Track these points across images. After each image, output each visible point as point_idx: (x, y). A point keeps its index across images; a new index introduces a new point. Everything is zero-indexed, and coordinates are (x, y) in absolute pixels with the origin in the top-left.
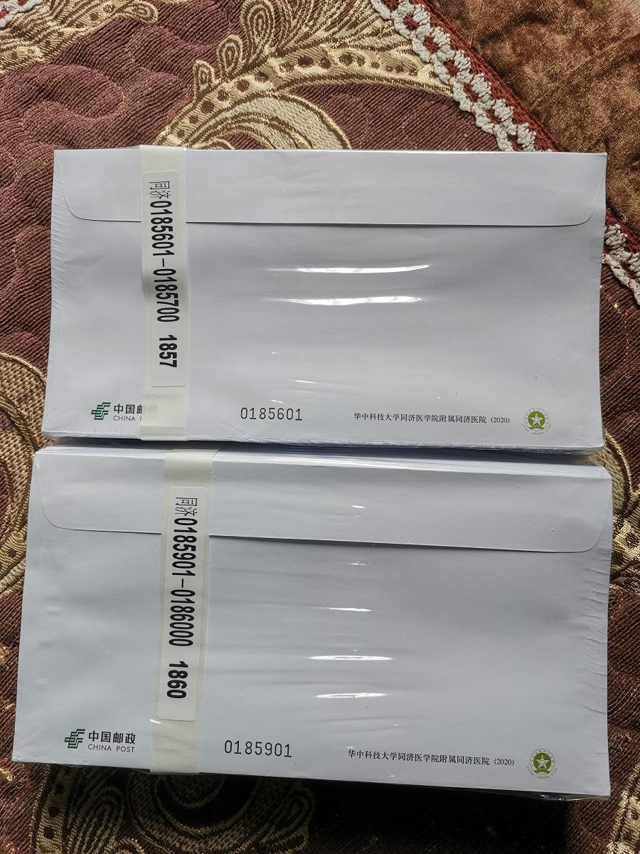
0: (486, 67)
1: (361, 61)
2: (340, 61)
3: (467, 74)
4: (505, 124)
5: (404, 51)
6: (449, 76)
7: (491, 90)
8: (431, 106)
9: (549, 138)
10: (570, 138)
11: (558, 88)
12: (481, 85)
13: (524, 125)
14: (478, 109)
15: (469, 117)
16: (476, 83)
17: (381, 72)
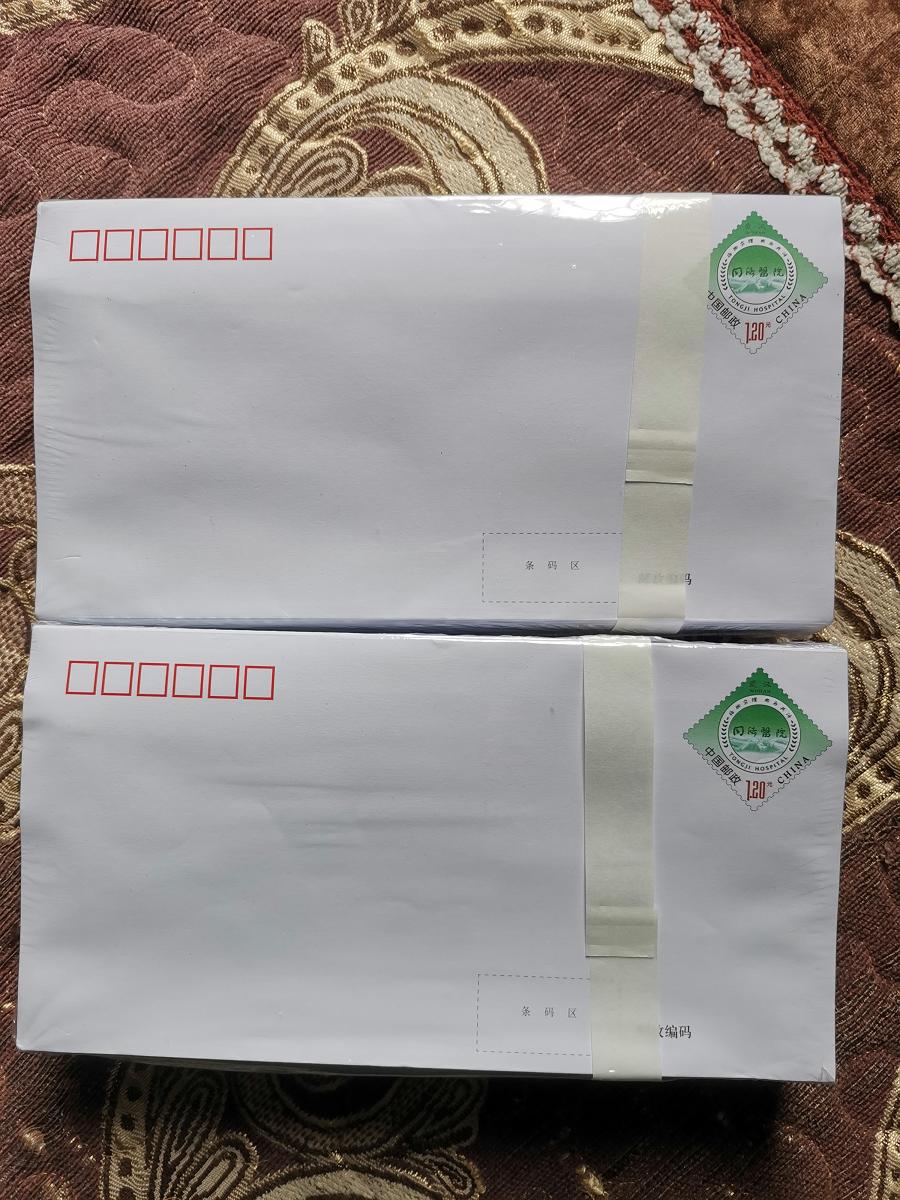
0: (743, 38)
1: (557, 27)
2: (525, 25)
3: (714, 48)
4: (771, 125)
5: (621, 12)
6: (688, 51)
7: (751, 73)
8: (662, 96)
9: (835, 148)
10: (866, 149)
11: (851, 72)
12: (736, 66)
13: (798, 127)
14: (730, 100)
15: (717, 114)
16: (728, 63)
17: (586, 44)
